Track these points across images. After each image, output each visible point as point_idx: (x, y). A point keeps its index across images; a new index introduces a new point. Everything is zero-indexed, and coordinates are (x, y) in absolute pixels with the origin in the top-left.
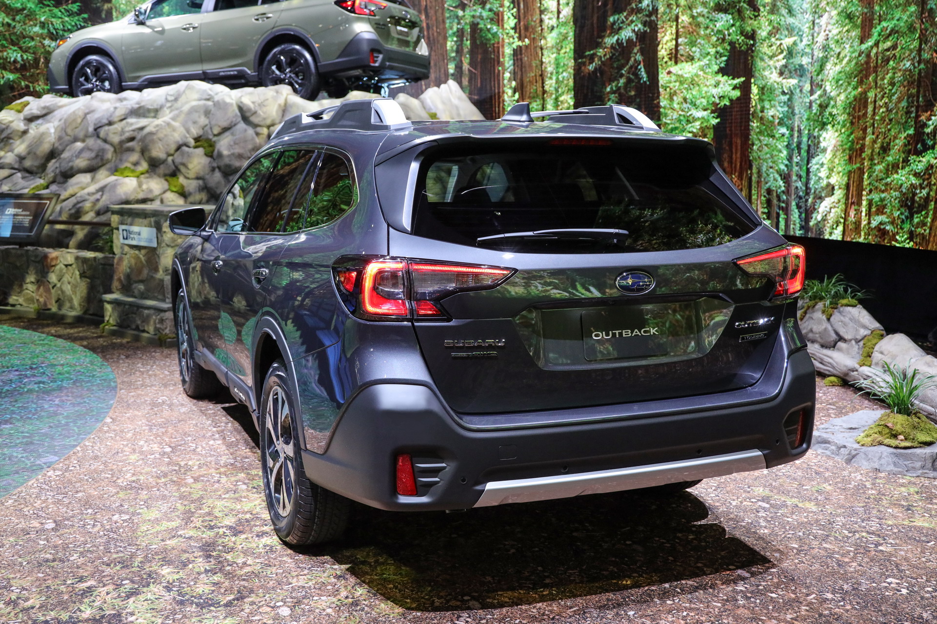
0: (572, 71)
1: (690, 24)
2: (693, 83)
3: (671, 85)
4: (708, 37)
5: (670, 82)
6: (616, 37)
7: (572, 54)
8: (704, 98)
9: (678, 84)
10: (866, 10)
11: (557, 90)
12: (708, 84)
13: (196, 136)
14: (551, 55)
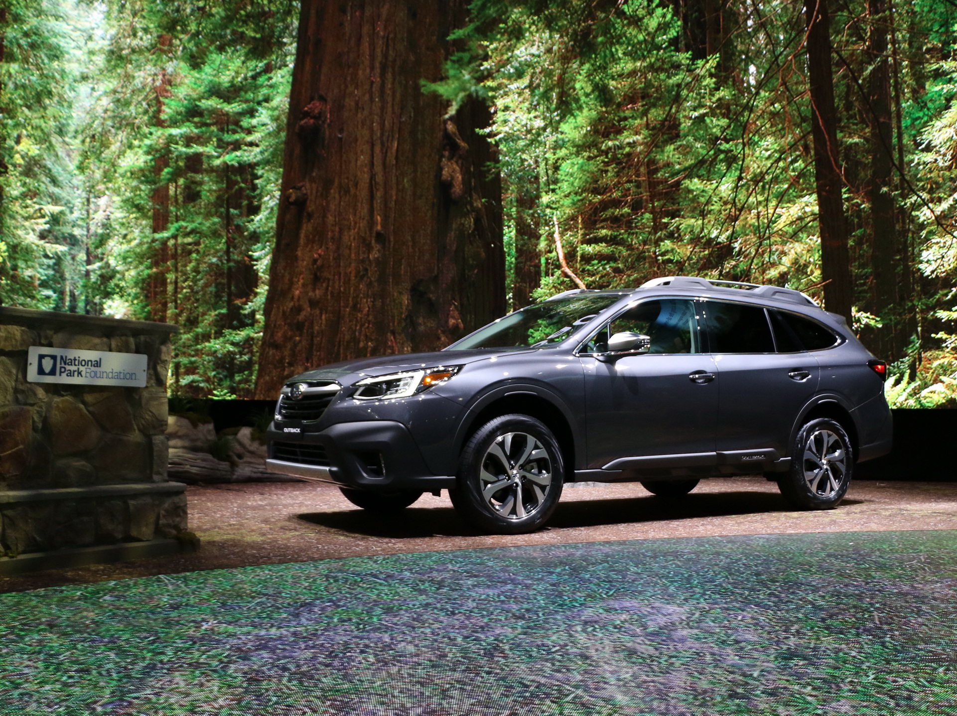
10: (158, 207)
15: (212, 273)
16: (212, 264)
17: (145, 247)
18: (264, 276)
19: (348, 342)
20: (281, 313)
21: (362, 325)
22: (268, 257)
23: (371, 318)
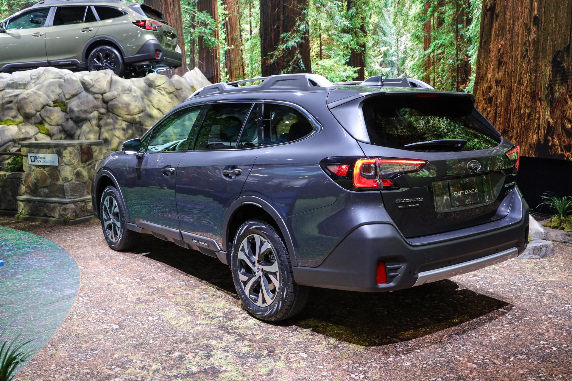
0: (260, 63)
1: (328, 39)
2: (331, 70)
4: (339, 46)
5: (318, 69)
6: (285, 45)
7: (260, 54)
8: (338, 77)
9: (322, 70)
10: (426, 34)
11: (252, 73)
12: (340, 70)
13: (54, 100)
14: (247, 54)
15: (450, 70)
16: (450, 64)
17: (421, 60)
18: (474, 67)
19: (515, 110)
20: (481, 93)
21: (523, 96)
22: (476, 54)
23: (528, 90)
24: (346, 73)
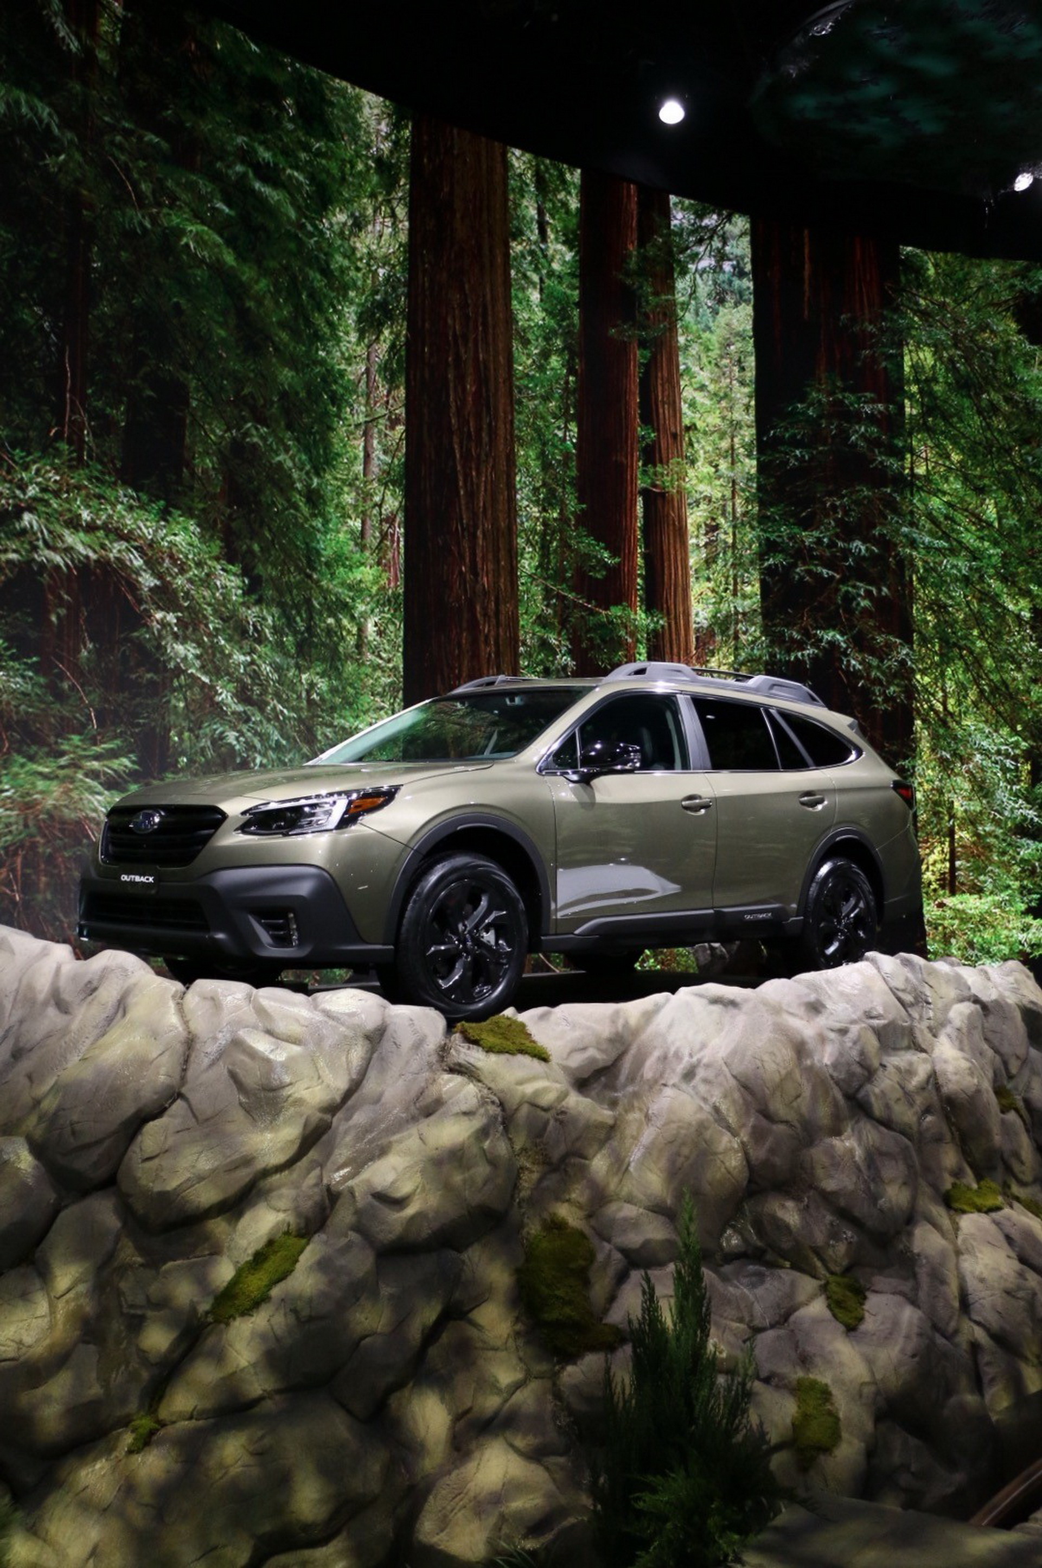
1: (974, 843)
2: (983, 922)
3: (946, 923)
5: (944, 919)
9: (957, 922)
24: (1030, 936)
